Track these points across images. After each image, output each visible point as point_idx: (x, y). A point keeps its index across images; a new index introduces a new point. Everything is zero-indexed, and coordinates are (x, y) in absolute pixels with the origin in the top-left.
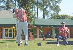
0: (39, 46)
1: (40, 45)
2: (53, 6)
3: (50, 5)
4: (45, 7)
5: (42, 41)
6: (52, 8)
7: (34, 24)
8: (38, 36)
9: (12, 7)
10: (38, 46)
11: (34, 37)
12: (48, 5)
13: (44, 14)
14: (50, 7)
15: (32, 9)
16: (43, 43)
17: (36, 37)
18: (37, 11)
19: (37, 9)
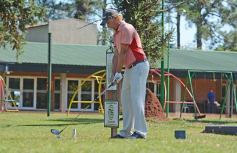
0: (181, 141)
1: (184, 137)
2: (230, 8)
3: (220, 4)
4: (203, 11)
5: (191, 124)
6: (228, 15)
7: (165, 67)
8: (178, 107)
9: (93, 8)
10: (177, 141)
11: (166, 111)
12: (213, 6)
13: (199, 36)
14: (221, 11)
15: (159, 18)
16: (195, 131)
17: (172, 110)
18: (178, 25)
19: (178, 18)
